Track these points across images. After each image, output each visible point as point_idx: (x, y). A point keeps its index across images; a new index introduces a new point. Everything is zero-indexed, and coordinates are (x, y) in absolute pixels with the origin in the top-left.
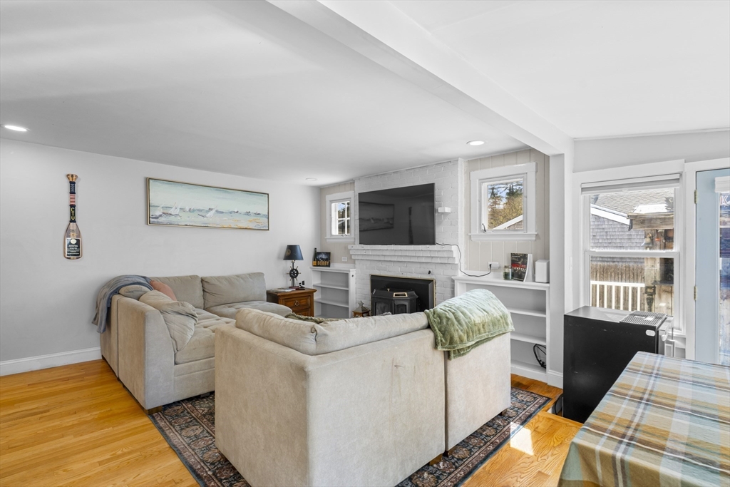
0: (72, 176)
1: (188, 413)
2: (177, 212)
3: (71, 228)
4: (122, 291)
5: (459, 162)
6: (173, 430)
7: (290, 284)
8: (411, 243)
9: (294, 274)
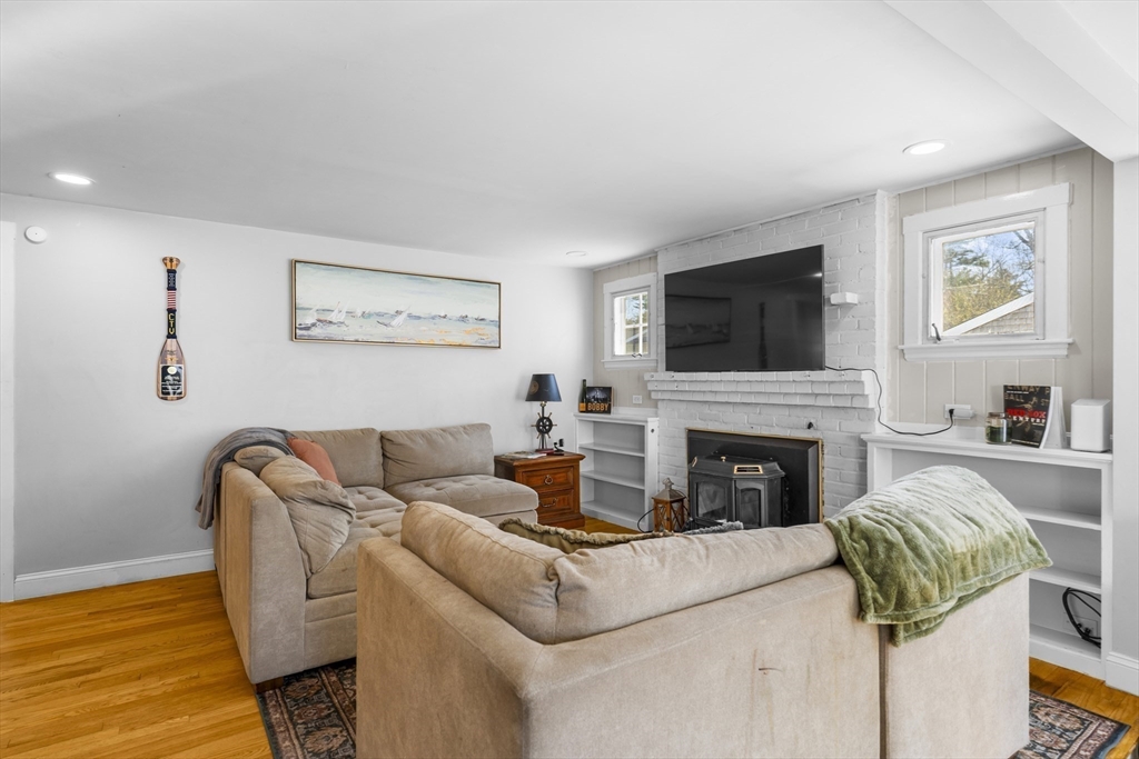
0: (171, 260)
1: (328, 695)
2: (342, 318)
3: (169, 348)
4: (237, 456)
5: (877, 197)
6: (292, 732)
7: (537, 444)
8: (763, 366)
9: (544, 426)
